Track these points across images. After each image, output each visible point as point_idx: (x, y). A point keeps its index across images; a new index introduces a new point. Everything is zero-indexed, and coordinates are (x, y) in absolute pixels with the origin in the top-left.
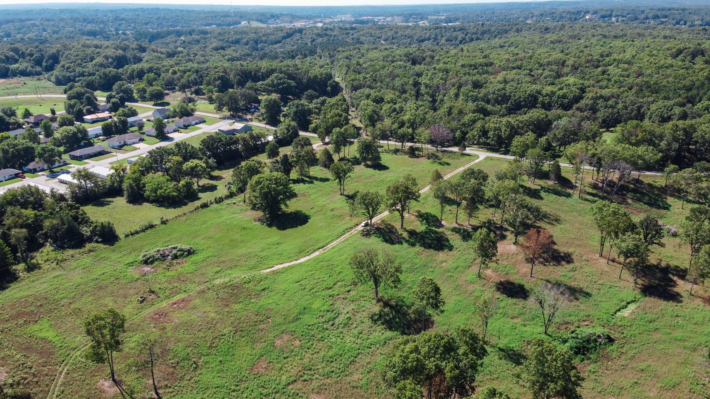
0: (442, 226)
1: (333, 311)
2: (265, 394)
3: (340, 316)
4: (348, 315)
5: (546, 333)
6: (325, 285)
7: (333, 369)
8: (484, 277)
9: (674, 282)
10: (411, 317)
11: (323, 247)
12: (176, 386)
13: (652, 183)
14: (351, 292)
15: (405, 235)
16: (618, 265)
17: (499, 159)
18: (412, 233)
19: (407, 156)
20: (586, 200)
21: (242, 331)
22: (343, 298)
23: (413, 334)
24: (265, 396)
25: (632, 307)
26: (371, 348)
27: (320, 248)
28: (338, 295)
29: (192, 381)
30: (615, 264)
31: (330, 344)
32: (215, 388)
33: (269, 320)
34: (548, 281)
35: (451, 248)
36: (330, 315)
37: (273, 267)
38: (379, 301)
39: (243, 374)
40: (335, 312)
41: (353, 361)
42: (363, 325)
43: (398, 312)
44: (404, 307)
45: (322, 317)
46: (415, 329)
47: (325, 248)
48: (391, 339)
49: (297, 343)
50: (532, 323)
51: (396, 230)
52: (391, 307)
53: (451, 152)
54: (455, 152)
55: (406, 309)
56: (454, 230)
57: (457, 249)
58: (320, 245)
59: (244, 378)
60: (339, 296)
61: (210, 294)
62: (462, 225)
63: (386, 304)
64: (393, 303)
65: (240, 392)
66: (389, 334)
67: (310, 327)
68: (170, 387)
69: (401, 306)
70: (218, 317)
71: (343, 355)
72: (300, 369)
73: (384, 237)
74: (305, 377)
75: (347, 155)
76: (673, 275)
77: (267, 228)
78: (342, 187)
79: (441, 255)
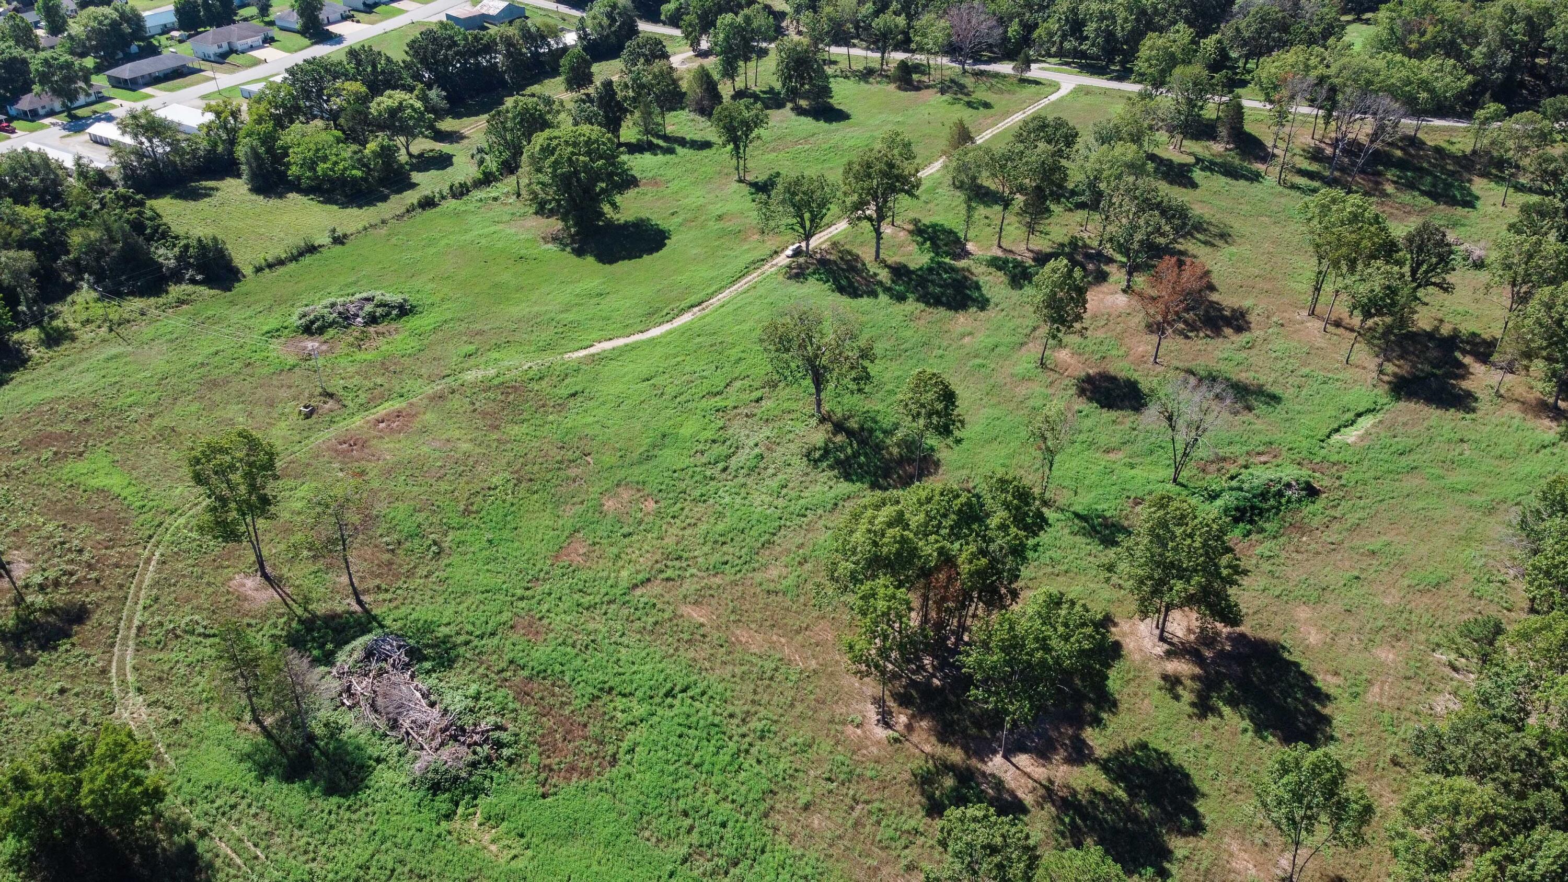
0: (967, 254)
1: (725, 442)
2: (587, 605)
3: (741, 451)
4: (757, 451)
5: (1175, 480)
6: (706, 386)
7: (726, 558)
8: (1052, 366)
9: (1461, 365)
10: (891, 454)
11: (700, 304)
12: (400, 588)
13: (1444, 145)
14: (763, 403)
15: (884, 275)
16: (1347, 333)
17: (1105, 92)
18: (899, 271)
19: (892, 87)
20: (1293, 187)
21: (531, 480)
22: (747, 415)
23: (895, 487)
24: (587, 609)
25: (1366, 422)
26: (805, 516)
27: (692, 306)
28: (735, 408)
29: (433, 578)
30: (1340, 331)
31: (720, 509)
32: (483, 593)
33: (588, 458)
34: (1191, 372)
35: (983, 304)
36: (718, 450)
37: (591, 346)
38: (823, 420)
39: (539, 566)
40: (728, 443)
41: (769, 542)
42: (789, 470)
43: (863, 442)
44: (878, 433)
45: (702, 453)
46: (899, 477)
47: (704, 305)
48: (849, 497)
49: (651, 506)
50: (1149, 459)
51: (864, 264)
52: (850, 433)
53: (996, 75)
54: (1005, 76)
55: (881, 436)
56: (996, 263)
57: (997, 305)
58: (693, 299)
59: (542, 574)
60: (738, 411)
61: (455, 403)
62: (1011, 251)
63: (839, 427)
64: (853, 424)
65: (534, 601)
66: (844, 487)
67: (676, 475)
68: (387, 591)
69: (871, 431)
70: (478, 450)
71: (746, 531)
72: (658, 556)
73: (836, 281)
74: (669, 573)
75: (751, 84)
76: (1465, 352)
77: (574, 259)
78: (742, 162)
79: (962, 319)
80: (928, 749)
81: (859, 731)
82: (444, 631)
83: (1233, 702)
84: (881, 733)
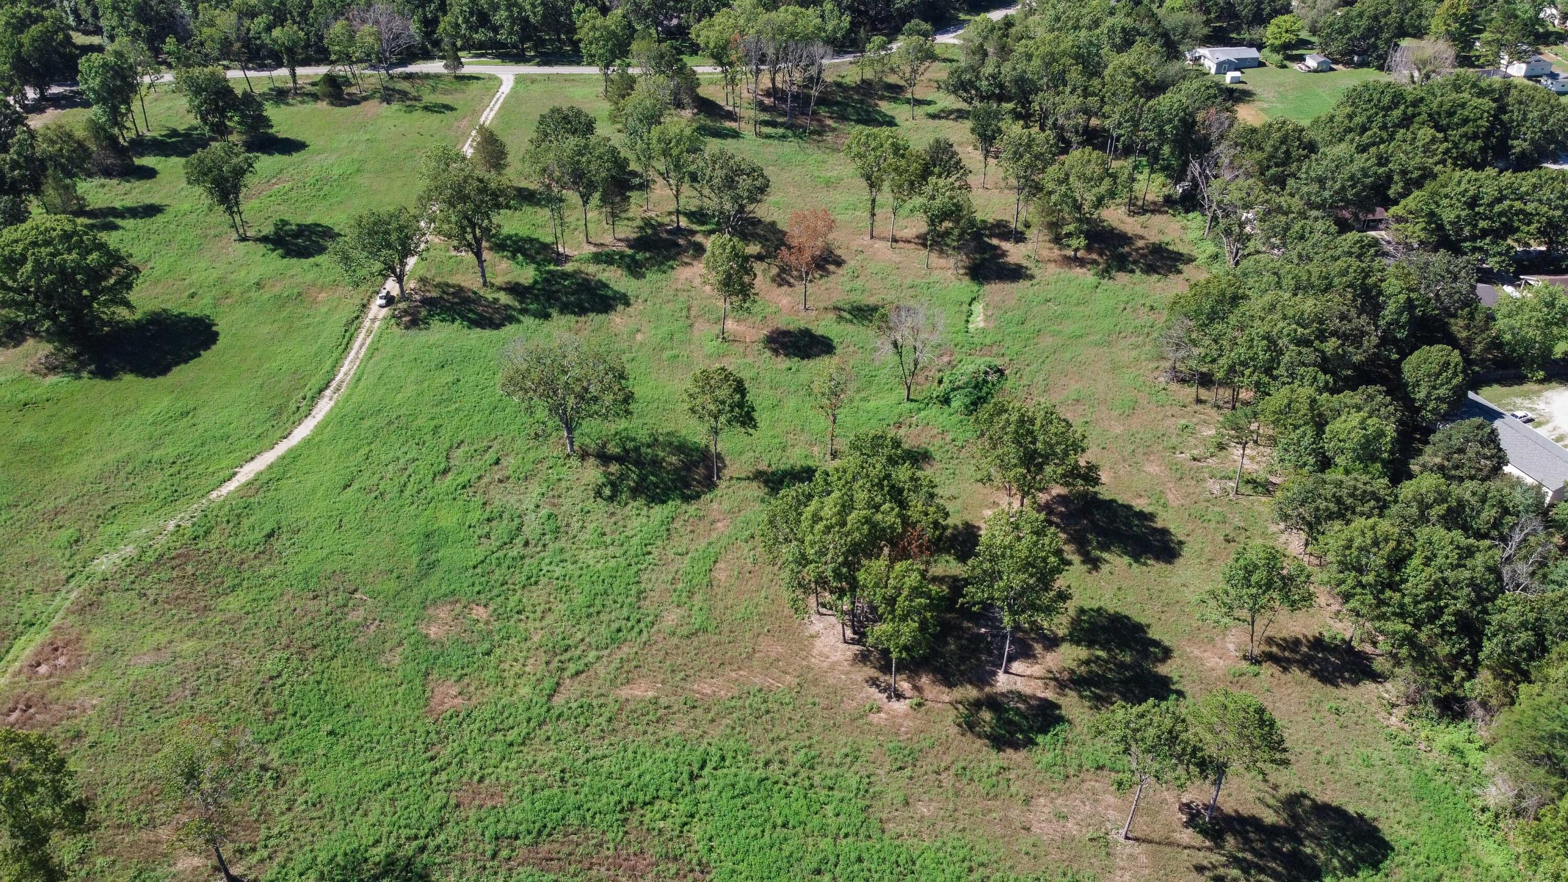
0: (567, 258)
1: (501, 516)
2: (520, 740)
3: (526, 519)
4: (544, 512)
5: (908, 399)
6: (423, 470)
7: (615, 626)
8: (731, 338)
9: (997, 248)
10: (671, 464)
11: (327, 386)
12: (269, 838)
13: (839, 79)
14: (504, 462)
15: (504, 298)
16: (907, 245)
17: (549, 77)
18: (514, 289)
19: (323, 105)
20: (768, 137)
21: (315, 647)
22: (500, 481)
23: (705, 493)
24: (523, 744)
25: (978, 308)
26: (649, 553)
27: (321, 391)
28: (480, 478)
29: (299, 808)
30: (901, 244)
31: (561, 583)
32: (383, 789)
33: (357, 595)
34: (837, 309)
35: (625, 300)
36: (502, 528)
37: (235, 474)
38: (584, 456)
39: (421, 731)
40: (505, 516)
41: (640, 592)
42: (593, 517)
43: (638, 463)
44: (643, 450)
45: (488, 536)
46: (699, 482)
47: (334, 384)
48: (673, 519)
49: (480, 613)
50: (874, 388)
51: (475, 293)
52: (620, 459)
53: (427, 76)
54: (437, 76)
55: (649, 450)
56: (597, 258)
57: (637, 297)
58: (314, 383)
59: (433, 735)
60: (485, 480)
61: (116, 602)
62: (602, 245)
63: (604, 458)
64: (613, 449)
65: (453, 767)
66: (659, 512)
67: (479, 570)
68: (253, 850)
69: (637, 449)
70: (210, 644)
71: (610, 591)
72: (544, 658)
73: (464, 318)
74: (572, 668)
75: (142, 130)
76: (990, 236)
78: (237, 218)
79: (618, 320)
80: (947, 699)
81: (882, 715)
82: (378, 853)
83: (1105, 547)
84: (901, 706)
